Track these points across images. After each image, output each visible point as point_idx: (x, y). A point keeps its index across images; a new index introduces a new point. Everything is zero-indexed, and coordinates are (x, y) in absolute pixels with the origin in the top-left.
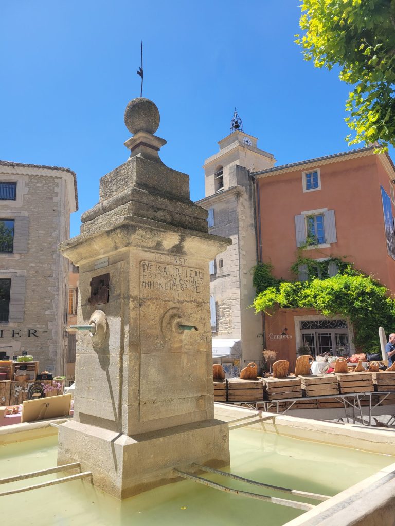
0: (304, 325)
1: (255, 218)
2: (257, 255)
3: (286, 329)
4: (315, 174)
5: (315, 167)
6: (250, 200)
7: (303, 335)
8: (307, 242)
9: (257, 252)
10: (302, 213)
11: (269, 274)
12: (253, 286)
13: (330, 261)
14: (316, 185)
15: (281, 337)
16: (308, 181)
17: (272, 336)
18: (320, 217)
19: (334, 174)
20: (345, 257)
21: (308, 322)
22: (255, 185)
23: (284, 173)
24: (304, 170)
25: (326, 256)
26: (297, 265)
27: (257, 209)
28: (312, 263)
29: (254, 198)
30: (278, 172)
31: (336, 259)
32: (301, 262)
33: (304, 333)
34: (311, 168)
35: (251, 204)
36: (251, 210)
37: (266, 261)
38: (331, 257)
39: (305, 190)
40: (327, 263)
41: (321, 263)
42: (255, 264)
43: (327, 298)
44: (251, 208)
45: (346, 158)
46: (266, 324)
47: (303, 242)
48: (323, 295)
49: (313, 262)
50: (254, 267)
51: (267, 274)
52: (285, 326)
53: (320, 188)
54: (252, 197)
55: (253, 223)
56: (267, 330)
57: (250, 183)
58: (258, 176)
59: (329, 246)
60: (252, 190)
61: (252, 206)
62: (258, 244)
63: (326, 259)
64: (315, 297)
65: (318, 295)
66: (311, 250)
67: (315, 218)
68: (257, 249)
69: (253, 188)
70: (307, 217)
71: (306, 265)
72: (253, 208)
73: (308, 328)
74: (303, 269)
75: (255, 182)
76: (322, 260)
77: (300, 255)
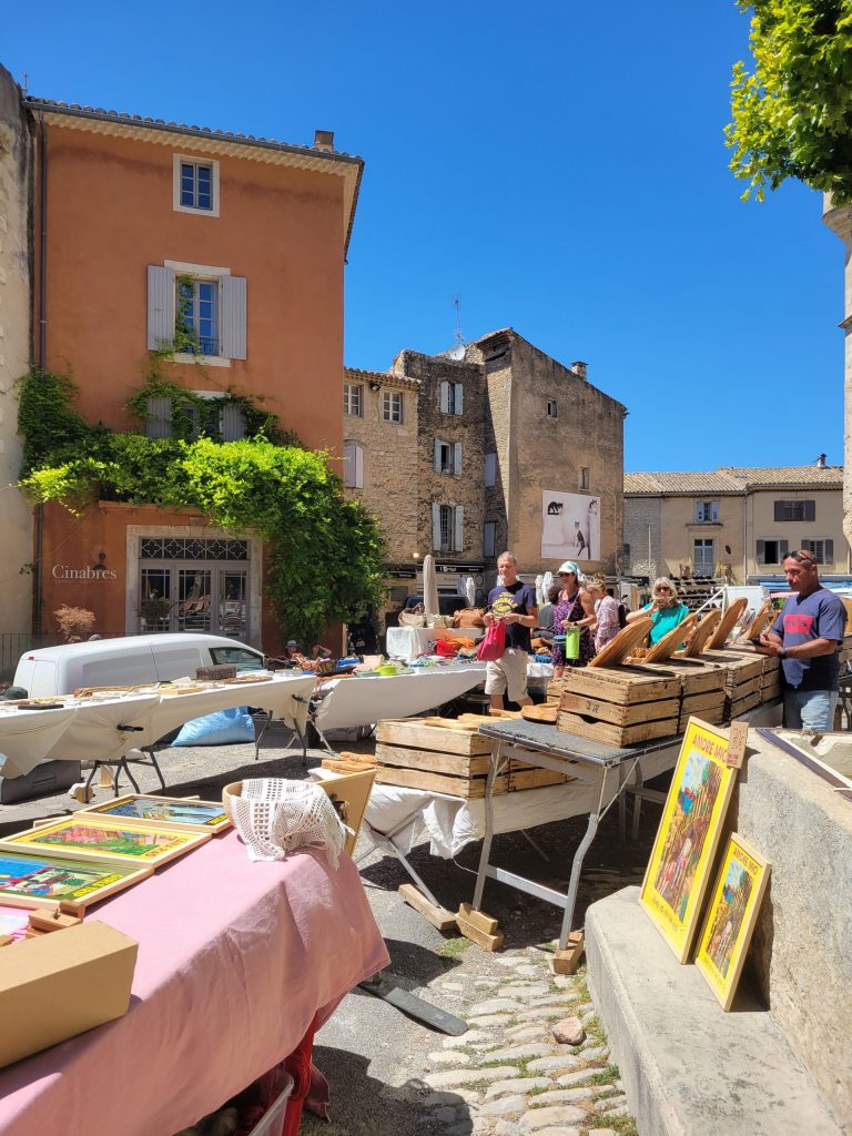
0: (149, 548)
1: (31, 240)
2: (32, 347)
3: (102, 556)
4: (206, 171)
5: (207, 154)
6: (22, 179)
7: (144, 571)
8: (176, 342)
9: (31, 339)
10: (168, 263)
11: (68, 406)
12: (20, 430)
13: (226, 400)
14: (206, 203)
15: (87, 573)
16: (186, 185)
17: (59, 572)
18: (209, 289)
19: (252, 189)
20: (261, 399)
21: (159, 542)
22: (35, 140)
23: (126, 137)
24: (179, 150)
25: (219, 388)
26: (144, 396)
27: (36, 212)
28: (184, 399)
29: (31, 179)
30: (108, 129)
31: (241, 399)
32: (159, 391)
33: (147, 568)
34: (198, 153)
35: (22, 193)
36: (22, 210)
37: (54, 367)
38: (229, 391)
39: (177, 206)
40: (219, 403)
41: (208, 403)
42: (25, 369)
43: (235, 488)
44: (21, 202)
45: (284, 158)
46: (46, 542)
47: (164, 342)
48: (226, 478)
49: (187, 396)
50: (22, 378)
51: (60, 404)
52: (100, 547)
53: (215, 212)
54: (27, 173)
55: (26, 250)
56: (47, 556)
57: (24, 128)
58: (47, 117)
59: (226, 364)
60: (28, 152)
61: (26, 199)
62: (36, 317)
63: (220, 395)
64: (205, 479)
65: (211, 478)
66: (183, 366)
67: (197, 288)
68: (32, 331)
69: (28, 145)
70: (177, 278)
71: (168, 402)
72: (26, 208)
73: (158, 556)
74: (160, 408)
75: (37, 130)
76: (208, 395)
77: (156, 372)
